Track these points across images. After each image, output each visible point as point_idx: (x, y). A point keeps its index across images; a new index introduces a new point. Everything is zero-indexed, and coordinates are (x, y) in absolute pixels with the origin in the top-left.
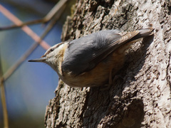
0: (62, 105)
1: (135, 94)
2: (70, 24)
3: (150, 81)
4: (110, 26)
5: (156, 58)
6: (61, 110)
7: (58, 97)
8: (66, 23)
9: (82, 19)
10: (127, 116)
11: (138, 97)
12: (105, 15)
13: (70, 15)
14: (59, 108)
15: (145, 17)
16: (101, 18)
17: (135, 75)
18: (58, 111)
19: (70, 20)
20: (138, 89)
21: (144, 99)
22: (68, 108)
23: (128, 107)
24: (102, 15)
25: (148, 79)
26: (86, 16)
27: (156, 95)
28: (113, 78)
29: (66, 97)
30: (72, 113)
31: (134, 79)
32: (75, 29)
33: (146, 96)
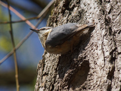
0: (46, 63)
1: (85, 58)
2: (50, 20)
4: (72, 21)
5: (96, 38)
6: (46, 66)
7: (44, 59)
8: (49, 19)
9: (57, 17)
10: (81, 69)
11: (86, 59)
12: (69, 15)
13: (51, 15)
14: (45, 65)
15: (91, 16)
16: (67, 17)
17: (85, 47)
18: (44, 67)
19: (51, 18)
20: (87, 55)
21: (90, 60)
22: (49, 65)
23: (81, 65)
24: (67, 15)
25: (92, 49)
26: (59, 16)
27: (96, 58)
28: (73, 49)
29: (48, 59)
30: (51, 68)
31: (84, 49)
32: (53, 22)
33: (91, 59)
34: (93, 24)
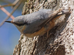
0: (22, 48)
2: (26, 6)
3: (69, 36)
4: (48, 7)
5: (72, 24)
6: (22, 51)
7: (20, 44)
8: (25, 6)
9: (33, 4)
10: (56, 54)
11: (62, 44)
12: (45, 1)
13: (27, 1)
15: (66, 3)
16: (43, 3)
17: (61, 33)
18: (20, 51)
19: (27, 4)
20: (62, 40)
21: (65, 45)
22: (25, 50)
24: (44, 2)
25: (68, 35)
26: (35, 2)
27: (71, 43)
28: (49, 34)
29: (24, 44)
30: (27, 52)
31: (60, 35)
33: (67, 44)
34: (69, 11)
